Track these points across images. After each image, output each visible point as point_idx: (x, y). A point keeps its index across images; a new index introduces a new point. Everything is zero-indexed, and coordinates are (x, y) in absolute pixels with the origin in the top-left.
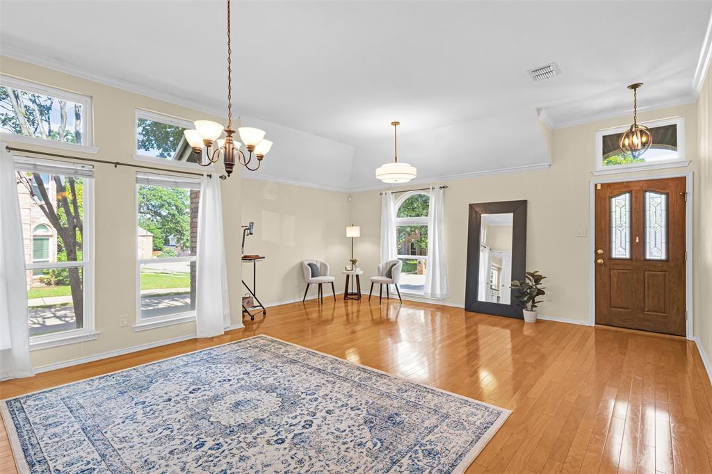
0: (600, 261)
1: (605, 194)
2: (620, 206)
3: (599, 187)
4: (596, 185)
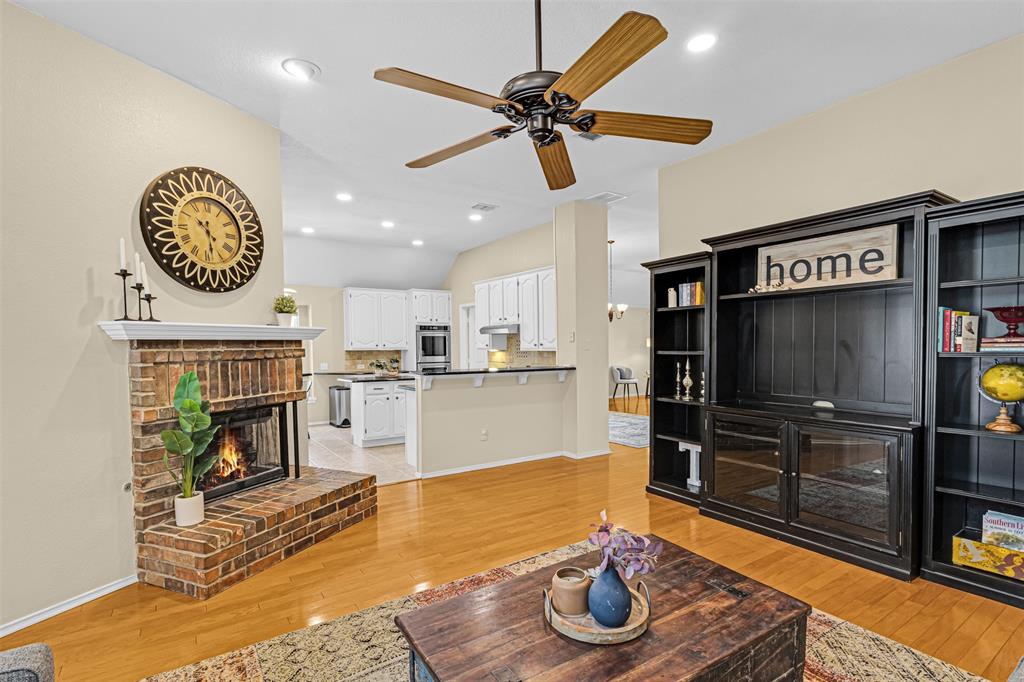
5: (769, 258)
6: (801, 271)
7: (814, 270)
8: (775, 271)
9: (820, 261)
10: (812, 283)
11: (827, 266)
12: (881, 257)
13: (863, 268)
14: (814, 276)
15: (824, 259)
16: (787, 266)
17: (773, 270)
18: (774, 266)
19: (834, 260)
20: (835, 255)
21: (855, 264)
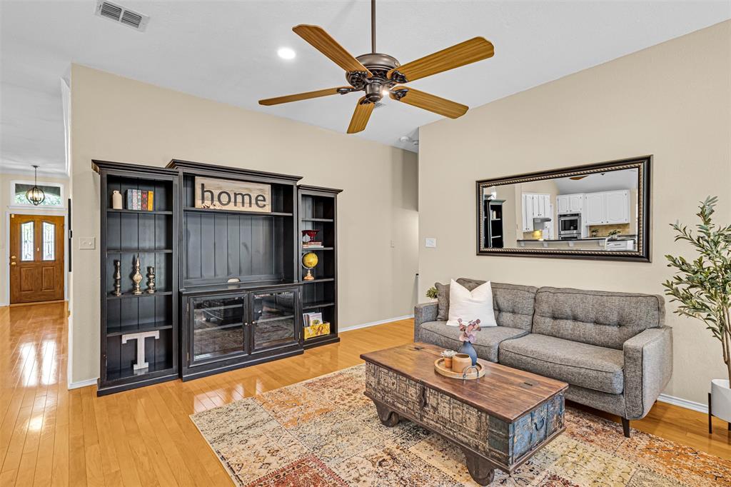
0: (13, 263)
1: (16, 221)
2: (27, 229)
3: (13, 216)
4: (11, 215)
5: (203, 185)
6: (224, 198)
7: (233, 199)
8: (207, 195)
9: (236, 194)
10: (231, 207)
11: (239, 198)
12: (264, 200)
13: (257, 204)
14: (232, 204)
15: (239, 194)
16: (216, 193)
17: (206, 194)
18: (207, 191)
19: (243, 196)
20: (244, 194)
21: (253, 201)
